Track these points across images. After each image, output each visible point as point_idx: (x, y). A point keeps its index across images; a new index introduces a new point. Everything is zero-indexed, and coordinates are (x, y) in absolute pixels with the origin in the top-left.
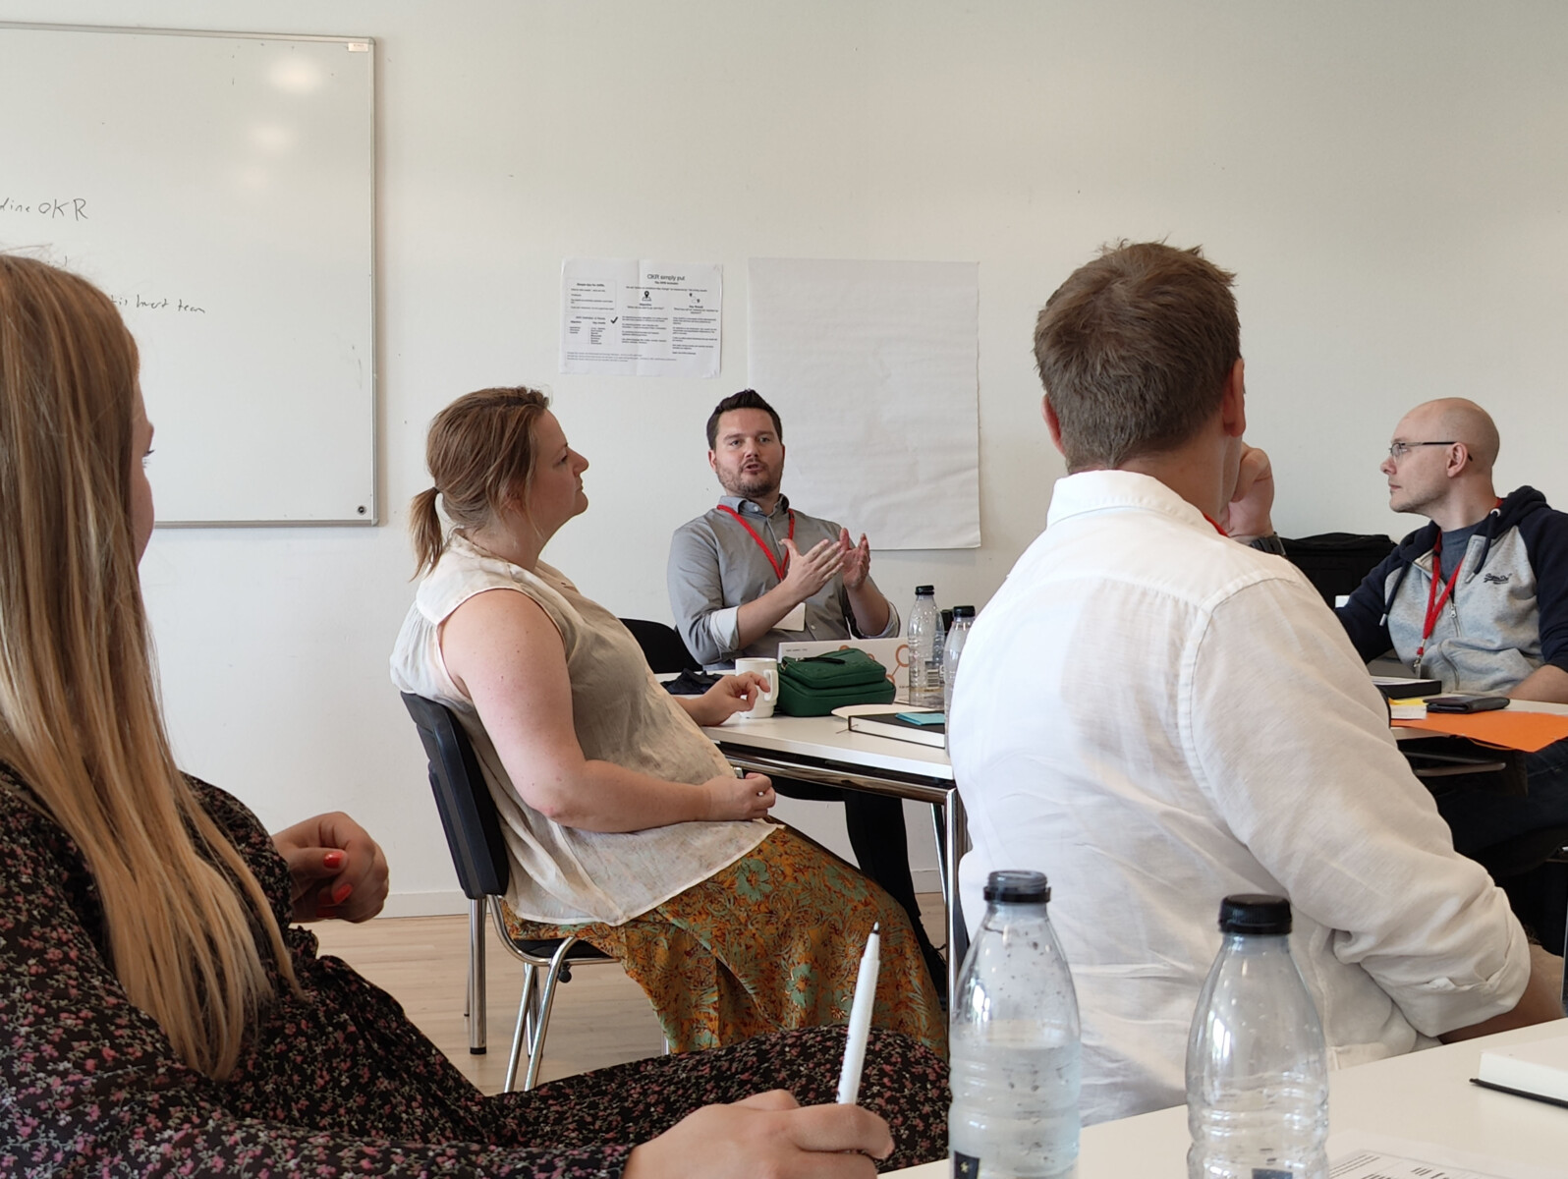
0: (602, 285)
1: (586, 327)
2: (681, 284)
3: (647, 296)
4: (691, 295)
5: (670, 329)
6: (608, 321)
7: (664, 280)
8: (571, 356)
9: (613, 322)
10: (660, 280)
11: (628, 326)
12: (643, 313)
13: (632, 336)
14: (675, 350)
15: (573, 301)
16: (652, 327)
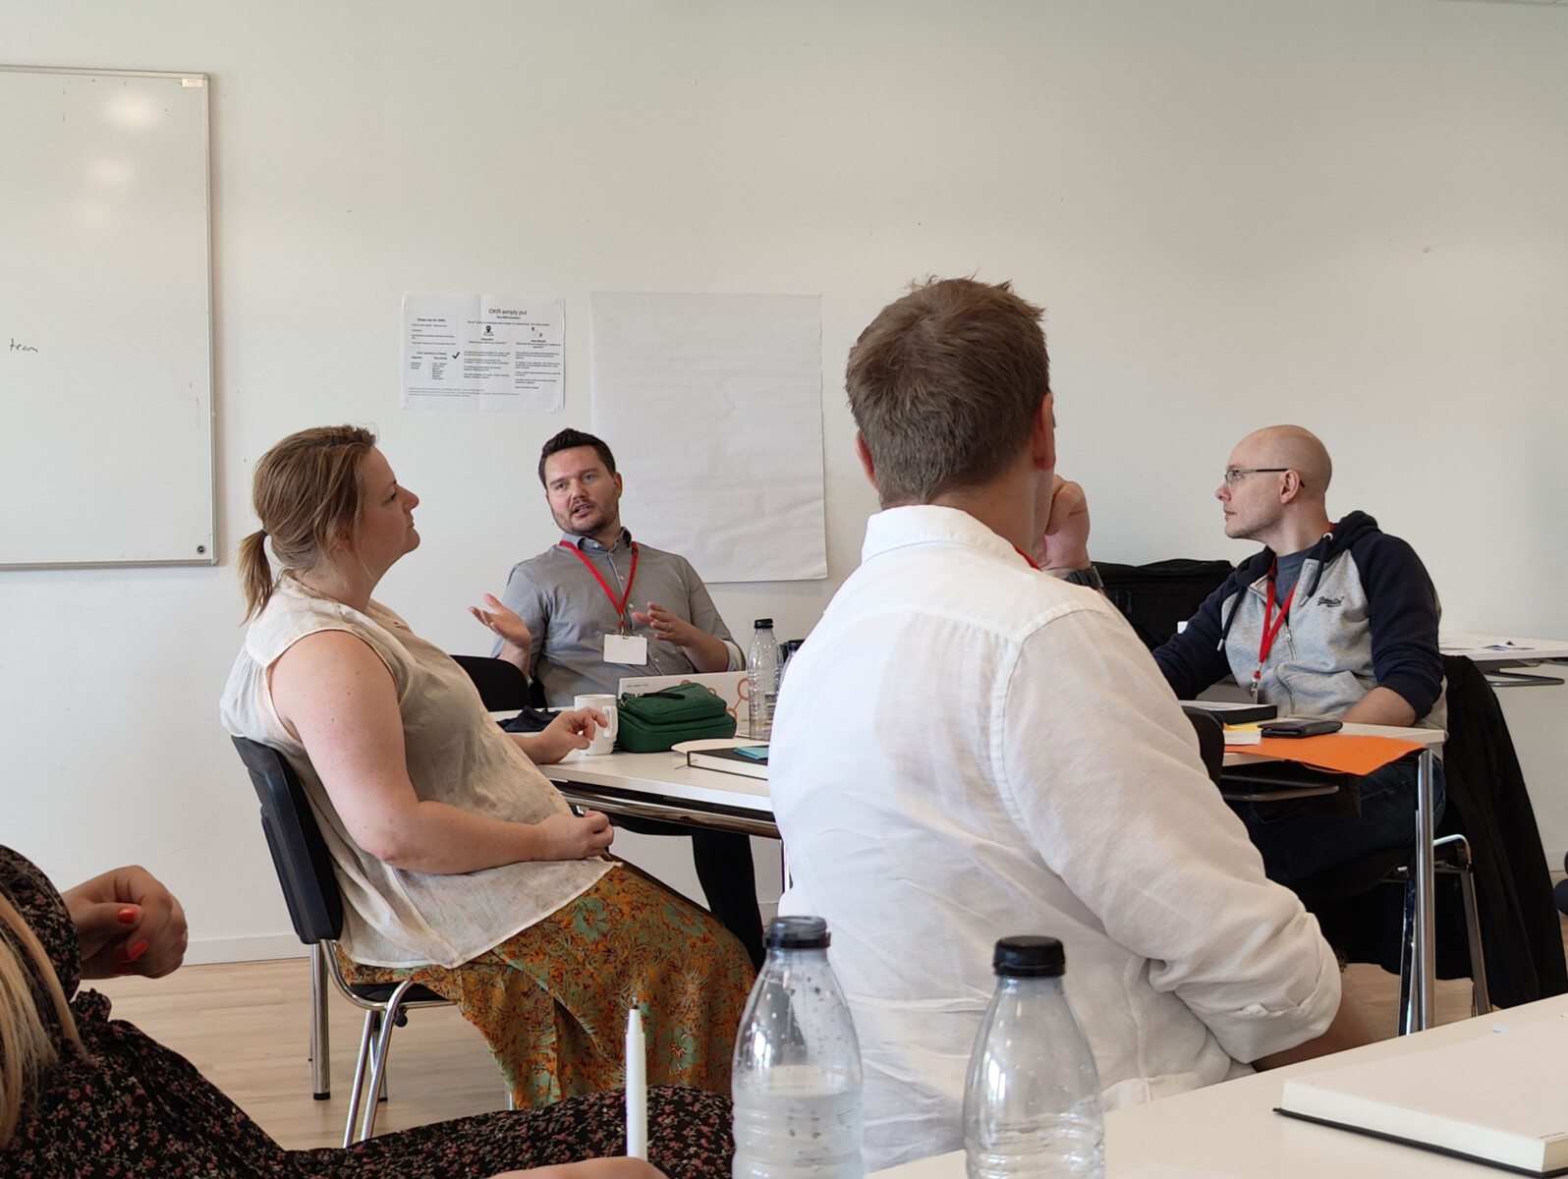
0: (443, 320)
1: (427, 362)
2: (523, 319)
3: (489, 331)
4: (533, 329)
5: (512, 365)
6: (449, 357)
7: (505, 315)
8: (413, 391)
9: (455, 357)
10: (502, 315)
11: (470, 361)
12: (485, 348)
13: (474, 371)
14: (518, 385)
15: (413, 337)
16: (494, 362)
